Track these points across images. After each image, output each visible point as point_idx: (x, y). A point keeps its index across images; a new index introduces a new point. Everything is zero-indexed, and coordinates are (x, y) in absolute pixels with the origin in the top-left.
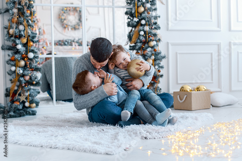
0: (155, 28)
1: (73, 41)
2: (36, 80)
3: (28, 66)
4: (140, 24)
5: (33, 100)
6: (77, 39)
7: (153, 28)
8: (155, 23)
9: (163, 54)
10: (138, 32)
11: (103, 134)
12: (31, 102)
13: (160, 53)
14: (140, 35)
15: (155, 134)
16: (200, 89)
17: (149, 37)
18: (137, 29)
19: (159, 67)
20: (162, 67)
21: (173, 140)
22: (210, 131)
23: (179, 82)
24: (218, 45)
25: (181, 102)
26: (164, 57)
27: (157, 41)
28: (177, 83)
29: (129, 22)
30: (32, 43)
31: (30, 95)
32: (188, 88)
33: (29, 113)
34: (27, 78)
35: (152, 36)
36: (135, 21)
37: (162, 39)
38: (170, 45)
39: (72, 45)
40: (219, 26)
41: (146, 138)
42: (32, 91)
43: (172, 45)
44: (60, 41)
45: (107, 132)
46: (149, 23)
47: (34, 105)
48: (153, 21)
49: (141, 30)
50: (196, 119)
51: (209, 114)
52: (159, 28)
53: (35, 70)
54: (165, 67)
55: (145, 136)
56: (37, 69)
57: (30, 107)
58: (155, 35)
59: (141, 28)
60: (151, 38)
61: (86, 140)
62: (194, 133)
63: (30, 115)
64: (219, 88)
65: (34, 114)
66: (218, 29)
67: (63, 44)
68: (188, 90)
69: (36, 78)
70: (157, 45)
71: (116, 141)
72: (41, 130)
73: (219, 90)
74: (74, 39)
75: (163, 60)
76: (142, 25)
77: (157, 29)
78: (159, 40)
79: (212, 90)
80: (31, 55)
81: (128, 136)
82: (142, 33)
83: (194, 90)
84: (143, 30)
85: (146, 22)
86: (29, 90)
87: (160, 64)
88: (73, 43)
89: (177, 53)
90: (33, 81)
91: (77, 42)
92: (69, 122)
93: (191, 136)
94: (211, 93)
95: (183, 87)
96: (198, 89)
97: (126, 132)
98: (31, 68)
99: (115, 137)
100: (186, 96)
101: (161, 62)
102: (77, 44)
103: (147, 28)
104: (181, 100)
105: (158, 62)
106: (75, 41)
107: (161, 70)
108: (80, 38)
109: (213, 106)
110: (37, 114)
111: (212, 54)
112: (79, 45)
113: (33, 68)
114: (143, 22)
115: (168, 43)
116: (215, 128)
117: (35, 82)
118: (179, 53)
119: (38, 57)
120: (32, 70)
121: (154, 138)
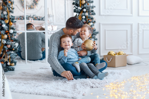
0: (92, 14)
1: (30, 17)
2: (15, 47)
3: (10, 39)
4: (82, 11)
5: (13, 61)
6: (32, 15)
7: (91, 14)
8: (93, 11)
9: (97, 31)
10: (81, 16)
11: (66, 85)
12: (12, 62)
13: (95, 30)
14: (82, 19)
15: (97, 85)
16: (120, 54)
17: (88, 20)
18: (80, 14)
19: (95, 39)
20: (96, 39)
21: (109, 88)
22: (130, 82)
23: (107, 49)
24: (131, 25)
25: (109, 62)
26: (98, 33)
27: (93, 22)
28: (105, 49)
29: (75, 10)
30: (12, 23)
31: (11, 57)
32: (113, 53)
33: (10, 69)
34: (9, 46)
35: (90, 19)
36: (79, 10)
37: (96, 21)
38: (101, 25)
39: (29, 20)
40: (132, 13)
41: (92, 87)
42: (12, 55)
43: (102, 25)
44: (21, 16)
45: (68, 83)
46: (88, 11)
47: (14, 64)
48: (91, 9)
49: (83, 16)
50: (120, 74)
51: (128, 71)
52: (95, 14)
53: (14, 41)
54: (98, 39)
55: (92, 86)
56: (15, 41)
57: (11, 65)
58: (92, 19)
59: (83, 14)
60: (90, 21)
61: (57, 89)
62: (121, 83)
63: (11, 71)
64: (131, 52)
65: (13, 70)
66: (131, 15)
67: (23, 18)
68: (113, 54)
69: (15, 46)
70: (94, 25)
71: (76, 90)
72: (26, 82)
73: (131, 53)
74: (30, 16)
75: (97, 35)
76: (83, 12)
77: (93, 15)
78: (95, 22)
79: (127, 53)
80: (11, 31)
81: (82, 86)
82: (84, 17)
83: (117, 54)
84: (85, 15)
85: (86, 10)
86: (10, 54)
87: (95, 37)
88: (30, 18)
89: (105, 30)
90: (13, 48)
91: (32, 18)
92: (40, 76)
93: (120, 86)
94: (127, 56)
95: (110, 52)
96: (119, 54)
97: (81, 83)
98: (11, 40)
99: (75, 87)
100: (112, 58)
101: (96, 36)
102: (32, 19)
103: (87, 14)
104: (109, 60)
105: (94, 36)
106: (31, 16)
107: (95, 41)
108: (34, 14)
109: (128, 64)
110: (15, 70)
111: (127, 30)
112: (34, 20)
113: (13, 40)
114: (85, 10)
115: (100, 24)
116: (132, 80)
117: (14, 49)
118: (107, 30)
119: (16, 32)
120: (12, 41)
121: (97, 87)
